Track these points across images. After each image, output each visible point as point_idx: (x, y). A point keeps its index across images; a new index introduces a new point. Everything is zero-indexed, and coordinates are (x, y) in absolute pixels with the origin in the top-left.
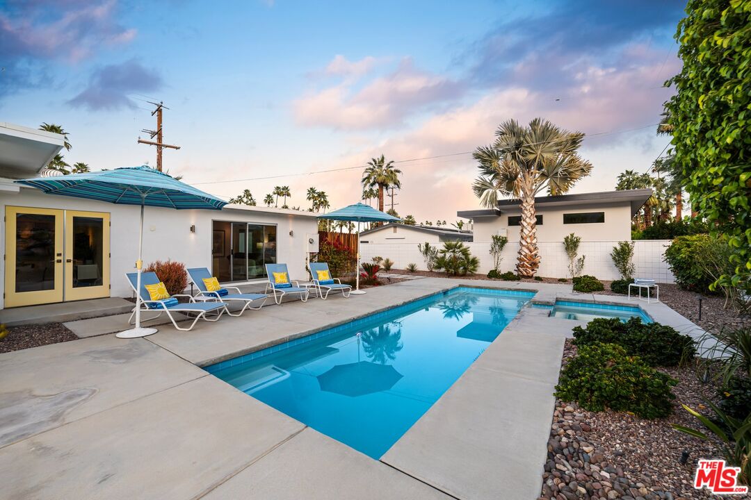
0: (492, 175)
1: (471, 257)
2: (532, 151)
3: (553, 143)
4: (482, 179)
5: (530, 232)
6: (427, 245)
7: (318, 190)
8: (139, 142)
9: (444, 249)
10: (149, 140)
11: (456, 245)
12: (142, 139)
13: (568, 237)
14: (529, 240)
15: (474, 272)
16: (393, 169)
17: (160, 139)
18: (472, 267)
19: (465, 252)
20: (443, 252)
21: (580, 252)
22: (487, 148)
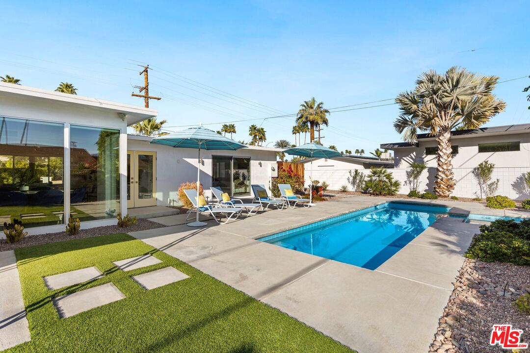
0: (412, 115)
1: (393, 181)
2: (448, 95)
3: (469, 87)
4: (402, 118)
5: (446, 160)
6: (356, 171)
7: (258, 127)
8: (133, 95)
9: (371, 174)
10: (138, 93)
11: (381, 171)
12: (135, 93)
13: (482, 164)
14: (445, 167)
15: (397, 192)
16: (322, 109)
17: (147, 92)
18: (394, 188)
19: (389, 177)
20: (370, 176)
21: (494, 176)
22: (408, 94)
